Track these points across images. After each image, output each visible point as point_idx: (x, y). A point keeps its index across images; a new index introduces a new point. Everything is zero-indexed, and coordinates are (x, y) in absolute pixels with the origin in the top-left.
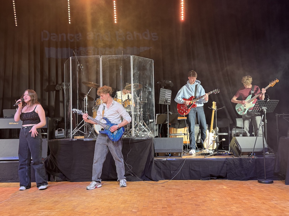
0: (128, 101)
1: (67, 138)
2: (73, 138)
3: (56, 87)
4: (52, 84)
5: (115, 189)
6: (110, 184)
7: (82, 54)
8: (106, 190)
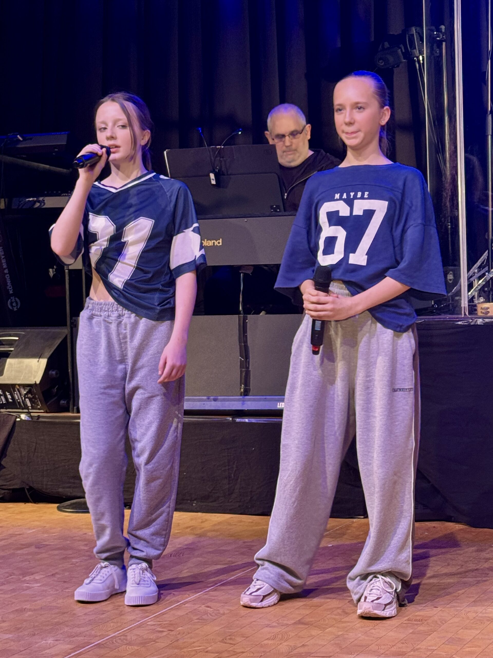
3: (378, 56)
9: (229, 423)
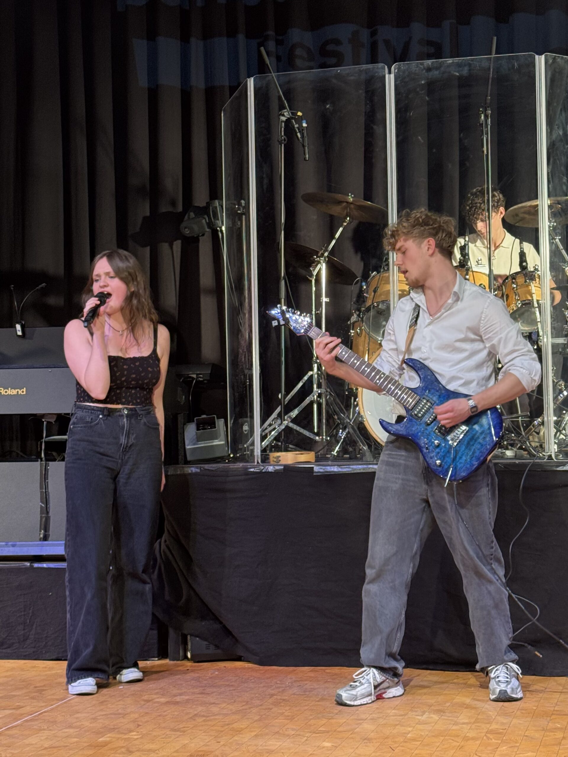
0: (520, 280)
1: (235, 460)
2: (265, 459)
3: (183, 225)
4: (164, 208)
5: (468, 707)
6: (443, 683)
7: (298, 62)
8: (424, 713)
9: (26, 569)
